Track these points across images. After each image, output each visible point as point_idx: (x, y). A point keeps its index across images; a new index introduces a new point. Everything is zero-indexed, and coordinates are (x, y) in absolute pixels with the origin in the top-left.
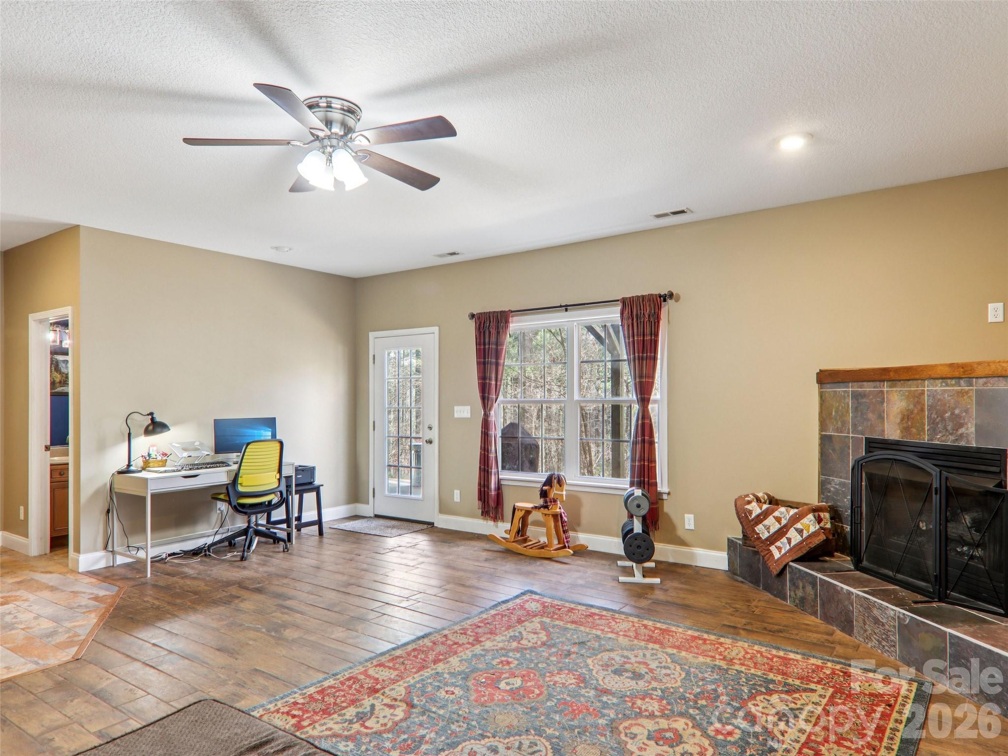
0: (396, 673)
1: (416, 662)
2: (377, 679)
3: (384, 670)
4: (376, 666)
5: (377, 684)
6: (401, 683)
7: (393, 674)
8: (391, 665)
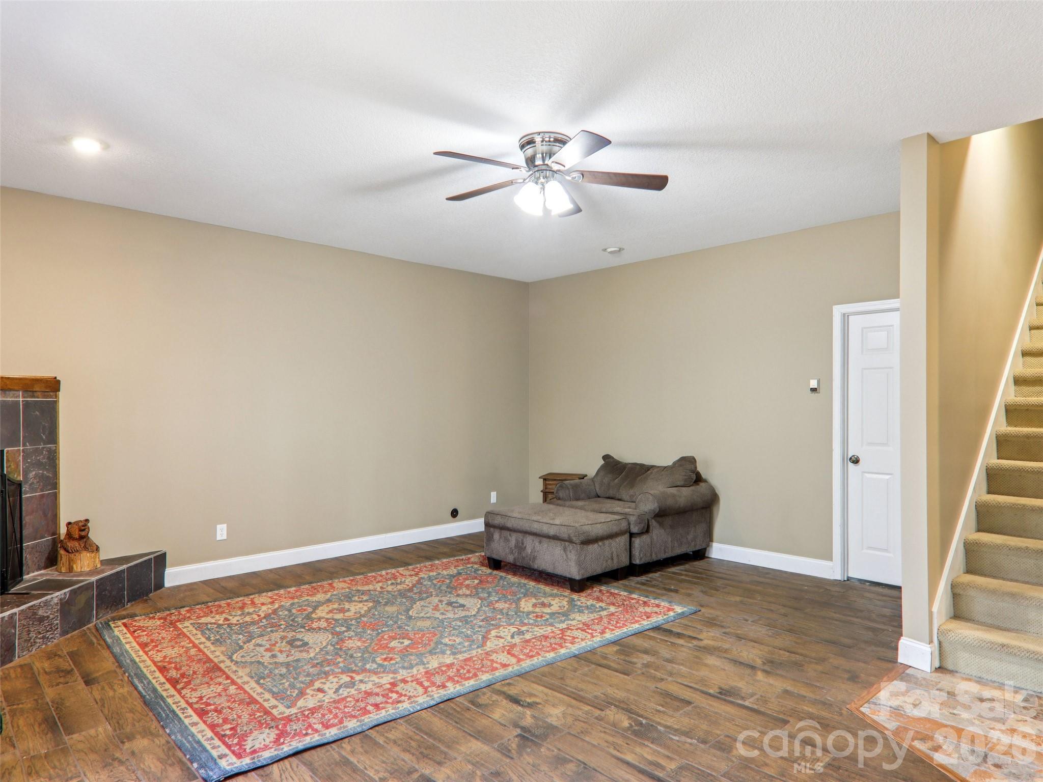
0: (491, 658)
1: (470, 666)
2: (509, 653)
3: (502, 661)
4: (509, 665)
5: (508, 650)
6: (488, 650)
7: (494, 657)
8: (495, 665)
